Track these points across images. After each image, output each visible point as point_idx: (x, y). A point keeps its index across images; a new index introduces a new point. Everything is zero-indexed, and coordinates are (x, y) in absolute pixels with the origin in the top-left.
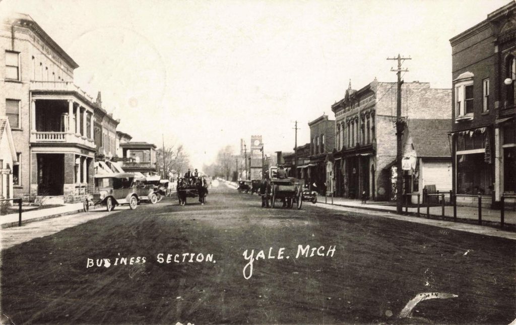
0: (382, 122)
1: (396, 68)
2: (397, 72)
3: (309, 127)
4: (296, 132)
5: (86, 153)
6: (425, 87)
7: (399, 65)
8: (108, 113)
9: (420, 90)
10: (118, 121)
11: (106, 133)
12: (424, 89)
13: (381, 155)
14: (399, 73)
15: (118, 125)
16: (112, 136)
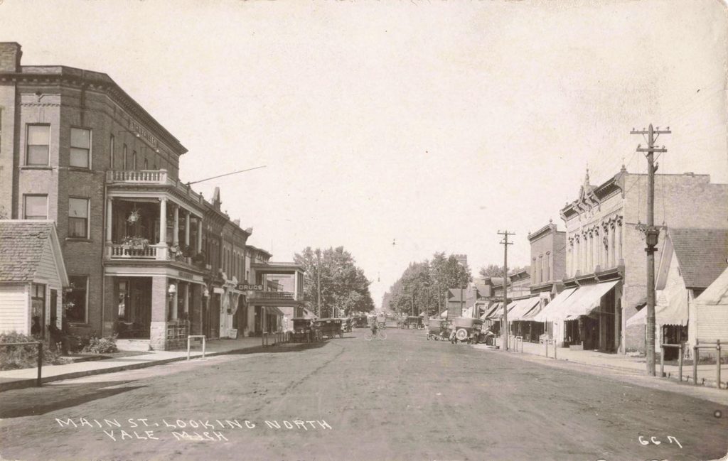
0: (634, 234)
1: (645, 146)
2: (647, 153)
3: (529, 242)
4: (506, 250)
5: (188, 277)
6: (700, 181)
7: (652, 141)
8: (232, 220)
9: (693, 185)
10: (248, 232)
11: (229, 249)
12: (701, 185)
13: (632, 284)
14: (651, 153)
15: (249, 238)
16: (239, 253)
